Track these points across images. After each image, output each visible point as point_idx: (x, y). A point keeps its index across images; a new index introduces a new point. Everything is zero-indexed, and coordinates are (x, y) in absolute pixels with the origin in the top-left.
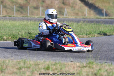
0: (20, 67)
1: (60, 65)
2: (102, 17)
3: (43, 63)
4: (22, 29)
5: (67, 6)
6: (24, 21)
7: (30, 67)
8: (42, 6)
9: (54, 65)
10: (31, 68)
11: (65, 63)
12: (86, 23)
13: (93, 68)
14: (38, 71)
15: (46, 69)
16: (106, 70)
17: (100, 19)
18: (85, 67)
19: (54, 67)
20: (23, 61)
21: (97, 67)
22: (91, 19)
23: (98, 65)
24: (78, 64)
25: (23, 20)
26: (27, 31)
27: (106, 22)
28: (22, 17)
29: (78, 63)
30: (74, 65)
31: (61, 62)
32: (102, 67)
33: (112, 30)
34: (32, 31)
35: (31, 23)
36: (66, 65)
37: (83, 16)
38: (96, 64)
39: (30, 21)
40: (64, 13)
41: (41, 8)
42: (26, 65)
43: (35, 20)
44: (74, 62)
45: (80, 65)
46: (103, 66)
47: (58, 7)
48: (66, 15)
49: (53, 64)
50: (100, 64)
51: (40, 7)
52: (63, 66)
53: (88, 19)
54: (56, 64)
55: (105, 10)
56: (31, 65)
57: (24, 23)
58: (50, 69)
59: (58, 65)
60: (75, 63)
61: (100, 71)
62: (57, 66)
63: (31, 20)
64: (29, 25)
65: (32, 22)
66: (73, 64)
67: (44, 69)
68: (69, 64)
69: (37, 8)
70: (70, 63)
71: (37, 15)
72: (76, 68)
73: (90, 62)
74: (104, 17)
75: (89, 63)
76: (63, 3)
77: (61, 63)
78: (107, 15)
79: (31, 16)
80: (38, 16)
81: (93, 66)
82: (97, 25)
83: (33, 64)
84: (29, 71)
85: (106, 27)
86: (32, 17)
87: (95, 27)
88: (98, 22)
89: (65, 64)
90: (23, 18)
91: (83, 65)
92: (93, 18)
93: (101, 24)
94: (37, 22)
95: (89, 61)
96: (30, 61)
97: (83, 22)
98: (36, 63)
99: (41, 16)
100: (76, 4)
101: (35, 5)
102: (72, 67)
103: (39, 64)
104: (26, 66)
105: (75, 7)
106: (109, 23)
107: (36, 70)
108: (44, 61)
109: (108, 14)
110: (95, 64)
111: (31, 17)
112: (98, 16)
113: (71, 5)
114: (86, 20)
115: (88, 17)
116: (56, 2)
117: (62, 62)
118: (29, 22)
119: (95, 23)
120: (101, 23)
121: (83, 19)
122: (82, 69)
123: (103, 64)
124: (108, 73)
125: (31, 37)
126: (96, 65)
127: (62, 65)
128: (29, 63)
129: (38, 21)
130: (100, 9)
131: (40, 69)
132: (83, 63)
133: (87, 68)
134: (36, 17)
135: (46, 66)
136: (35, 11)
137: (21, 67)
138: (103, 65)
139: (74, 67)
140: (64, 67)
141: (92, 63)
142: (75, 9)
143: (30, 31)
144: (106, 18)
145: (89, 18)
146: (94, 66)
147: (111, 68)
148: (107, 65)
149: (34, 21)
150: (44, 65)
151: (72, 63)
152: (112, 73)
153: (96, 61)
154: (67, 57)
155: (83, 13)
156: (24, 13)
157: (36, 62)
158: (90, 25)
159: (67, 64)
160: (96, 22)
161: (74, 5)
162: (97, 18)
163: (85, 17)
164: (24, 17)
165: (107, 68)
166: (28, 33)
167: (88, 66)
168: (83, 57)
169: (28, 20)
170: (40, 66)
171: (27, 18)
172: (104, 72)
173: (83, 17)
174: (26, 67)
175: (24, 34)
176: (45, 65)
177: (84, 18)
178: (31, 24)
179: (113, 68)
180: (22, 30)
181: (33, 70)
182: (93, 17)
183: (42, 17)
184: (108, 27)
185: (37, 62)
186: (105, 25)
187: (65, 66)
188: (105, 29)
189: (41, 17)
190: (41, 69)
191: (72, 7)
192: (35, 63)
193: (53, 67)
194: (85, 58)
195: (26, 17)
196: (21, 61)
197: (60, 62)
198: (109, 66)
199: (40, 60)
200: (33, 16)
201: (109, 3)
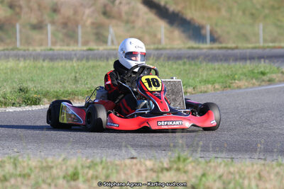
0: (4, 176)
1: (103, 168)
2: (202, 46)
3: (61, 164)
4: (6, 80)
5: (114, 22)
6: (8, 61)
7: (29, 176)
8: (53, 23)
9: (89, 167)
10: (32, 176)
11: (117, 162)
12: (164, 60)
13: (186, 172)
14: (50, 185)
15: (69, 178)
16: (220, 177)
17: (196, 51)
18: (168, 170)
19: (91, 172)
20: (12, 160)
21: (196, 170)
22: (175, 52)
23: (198, 165)
24: (149, 164)
25: (7, 57)
26: (17, 86)
27: (214, 58)
28: (4, 50)
29: (150, 159)
30: (138, 165)
31: (106, 160)
32: (208, 168)
33: (228, 76)
34: (30, 85)
35: (26, 65)
36: (118, 168)
37: (154, 43)
38: (194, 162)
39: (25, 59)
40: (107, 38)
41: (50, 28)
42: (19, 169)
43: (36, 57)
44: (138, 160)
45: (154, 165)
46: (210, 167)
47: (93, 24)
48: (112, 42)
49: (88, 165)
50: (202, 160)
51: (47, 25)
52: (112, 170)
53: (168, 52)
54: (96, 164)
55: (208, 28)
56: (31, 169)
57: (9, 66)
58: (81, 179)
59: (99, 168)
60: (141, 161)
61: (204, 179)
62: (97, 171)
63: (25, 57)
64: (22, 70)
65: (29, 63)
66: (136, 165)
67: (64, 177)
68: (126, 165)
69: (39, 27)
70: (128, 162)
71: (41, 45)
72: (144, 175)
73: (179, 158)
74: (208, 45)
75: (177, 160)
76: (105, 13)
77: (106, 163)
78: (213, 40)
79: (25, 48)
80: (43, 48)
81: (186, 168)
82: (190, 64)
83: (36, 168)
84: (27, 185)
85: (214, 69)
86: (28, 50)
87: (185, 70)
88: (193, 58)
89: (116, 165)
90: (6, 52)
91: (161, 165)
92: (180, 49)
93: (201, 63)
94: (41, 61)
95: (176, 155)
96: (30, 160)
97: (155, 58)
98: (44, 164)
99: (49, 46)
100: (137, 16)
101: (34, 21)
102: (135, 171)
103: (52, 167)
104: (18, 173)
105: (133, 22)
106: (221, 60)
107: (44, 181)
108: (64, 160)
109: (216, 36)
110: (191, 162)
111: (25, 50)
112: (192, 44)
113: (124, 17)
114: (162, 54)
115: (168, 47)
116: (87, 11)
117: (108, 160)
118: (22, 64)
119: (185, 60)
120: (200, 59)
121: (156, 52)
122: (161, 175)
123: (210, 161)
124: (224, 183)
125: (29, 99)
126: (193, 164)
127: (110, 167)
128: (25, 164)
129: (44, 60)
130: (197, 24)
131: (54, 179)
132: (162, 159)
133: (172, 173)
134: (38, 49)
135: (71, 171)
136: (36, 35)
137: (8, 176)
138: (212, 164)
139: (139, 172)
140: (114, 171)
141: (185, 160)
142: (133, 28)
143: (25, 85)
144: (212, 48)
145: (172, 49)
146: (190, 167)
147: (232, 169)
148: (221, 164)
149: (34, 58)
150: (64, 168)
151: (135, 161)
152: (235, 184)
153: (194, 154)
154: (120, 147)
155: (155, 36)
156: (8, 41)
157: (44, 161)
158: (175, 66)
159: (121, 165)
160: (188, 58)
161: (133, 18)
162: (189, 48)
163: (160, 47)
164: (7, 49)
165: (221, 170)
166: (21, 90)
167: (175, 166)
168: (160, 146)
169: (17, 57)
170: (54, 171)
171: (15, 52)
172: (215, 181)
173: (156, 46)
174: (20, 175)
175: (11, 92)
176: (66, 169)
177: (157, 49)
178: (25, 67)
179: (236, 170)
180: (5, 84)
181: (37, 183)
182: (181, 46)
183: (53, 50)
184: (219, 69)
185: (47, 162)
186: (210, 65)
187: (116, 169)
188: (211, 75)
189: (51, 49)
190: (58, 178)
191: (127, 22)
192: (42, 163)
193: (87, 173)
194: (165, 147)
195: (12, 49)
196: (5, 159)
197: (104, 159)
198: (226, 165)
199: (54, 155)
200: (31, 48)
201: (219, 10)
